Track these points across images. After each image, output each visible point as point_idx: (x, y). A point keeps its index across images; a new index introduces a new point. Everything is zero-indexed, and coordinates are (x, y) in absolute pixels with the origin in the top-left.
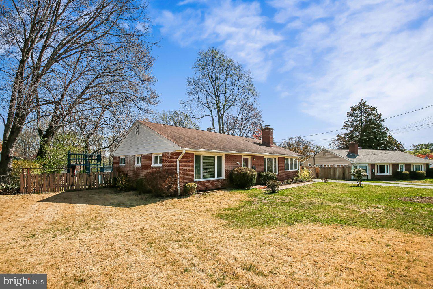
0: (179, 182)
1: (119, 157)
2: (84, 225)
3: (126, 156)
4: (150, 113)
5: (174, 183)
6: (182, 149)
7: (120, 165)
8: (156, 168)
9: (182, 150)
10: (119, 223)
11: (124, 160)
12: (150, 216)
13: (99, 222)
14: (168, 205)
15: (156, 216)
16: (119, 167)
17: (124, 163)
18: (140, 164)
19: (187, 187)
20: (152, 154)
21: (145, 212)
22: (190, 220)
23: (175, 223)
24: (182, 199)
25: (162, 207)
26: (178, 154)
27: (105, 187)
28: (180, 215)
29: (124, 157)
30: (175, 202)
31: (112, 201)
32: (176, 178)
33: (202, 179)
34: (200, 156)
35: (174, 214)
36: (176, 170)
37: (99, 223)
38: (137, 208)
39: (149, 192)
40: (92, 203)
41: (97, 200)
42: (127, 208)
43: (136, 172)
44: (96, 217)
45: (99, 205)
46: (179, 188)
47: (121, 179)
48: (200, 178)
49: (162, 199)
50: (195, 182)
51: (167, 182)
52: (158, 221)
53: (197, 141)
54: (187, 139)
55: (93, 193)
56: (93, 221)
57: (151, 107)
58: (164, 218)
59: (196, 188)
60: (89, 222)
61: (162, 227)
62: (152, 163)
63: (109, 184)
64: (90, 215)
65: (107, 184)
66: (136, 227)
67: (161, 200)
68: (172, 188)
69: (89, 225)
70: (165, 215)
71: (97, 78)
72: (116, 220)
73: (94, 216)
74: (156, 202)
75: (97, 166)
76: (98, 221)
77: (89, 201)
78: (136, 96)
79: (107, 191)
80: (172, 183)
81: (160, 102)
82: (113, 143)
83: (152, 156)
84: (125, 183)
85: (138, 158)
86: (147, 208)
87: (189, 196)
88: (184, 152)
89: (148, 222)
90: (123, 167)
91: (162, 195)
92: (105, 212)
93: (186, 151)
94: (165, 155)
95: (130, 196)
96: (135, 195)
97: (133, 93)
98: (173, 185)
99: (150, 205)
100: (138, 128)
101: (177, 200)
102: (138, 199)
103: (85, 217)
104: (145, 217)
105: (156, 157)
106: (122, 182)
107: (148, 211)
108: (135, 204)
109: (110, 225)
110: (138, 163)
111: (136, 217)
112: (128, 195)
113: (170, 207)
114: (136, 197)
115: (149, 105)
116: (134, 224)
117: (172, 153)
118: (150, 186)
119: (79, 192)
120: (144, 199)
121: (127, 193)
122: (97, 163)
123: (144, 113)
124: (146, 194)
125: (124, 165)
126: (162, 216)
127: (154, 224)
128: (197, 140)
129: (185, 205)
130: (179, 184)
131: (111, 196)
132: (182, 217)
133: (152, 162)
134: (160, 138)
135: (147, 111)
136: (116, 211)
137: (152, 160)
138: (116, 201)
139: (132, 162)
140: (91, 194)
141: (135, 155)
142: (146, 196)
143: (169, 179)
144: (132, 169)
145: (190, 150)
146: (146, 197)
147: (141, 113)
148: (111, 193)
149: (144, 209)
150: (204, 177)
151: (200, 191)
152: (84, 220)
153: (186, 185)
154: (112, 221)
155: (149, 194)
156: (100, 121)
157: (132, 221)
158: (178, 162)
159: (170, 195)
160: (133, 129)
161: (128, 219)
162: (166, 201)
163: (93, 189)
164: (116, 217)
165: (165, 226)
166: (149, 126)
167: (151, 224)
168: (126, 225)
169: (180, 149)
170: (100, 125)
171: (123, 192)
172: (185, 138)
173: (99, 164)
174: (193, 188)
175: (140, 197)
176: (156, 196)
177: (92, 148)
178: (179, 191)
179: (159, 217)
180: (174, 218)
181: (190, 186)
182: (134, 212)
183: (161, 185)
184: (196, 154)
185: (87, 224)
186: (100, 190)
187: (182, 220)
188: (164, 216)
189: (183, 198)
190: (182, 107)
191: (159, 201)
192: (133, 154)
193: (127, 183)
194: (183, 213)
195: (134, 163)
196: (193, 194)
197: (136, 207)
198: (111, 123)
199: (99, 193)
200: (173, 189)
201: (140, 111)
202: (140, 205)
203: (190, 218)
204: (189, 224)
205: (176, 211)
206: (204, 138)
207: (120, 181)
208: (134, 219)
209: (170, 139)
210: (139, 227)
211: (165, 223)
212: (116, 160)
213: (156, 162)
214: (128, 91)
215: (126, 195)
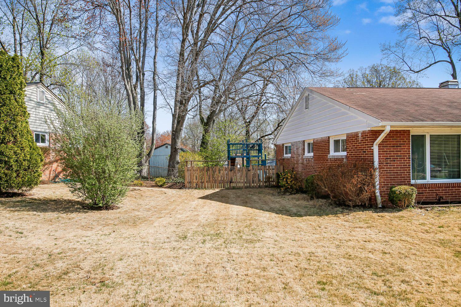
0: (378, 183)
1: (283, 145)
2: (236, 233)
3: (291, 143)
4: (327, 76)
5: (369, 184)
6: (384, 124)
7: (285, 155)
8: (336, 159)
9: (384, 126)
10: (278, 239)
11: (289, 149)
12: (326, 235)
13: (254, 232)
14: (358, 221)
15: (335, 236)
16: (284, 159)
17: (290, 153)
18: (312, 154)
19: (394, 192)
20: (329, 137)
21: (318, 228)
22: (402, 256)
23: (370, 255)
24: (387, 215)
25: (346, 223)
26: (376, 133)
27: (266, 187)
28: (381, 242)
29: (290, 145)
30: (371, 217)
31: (273, 206)
32: (371, 176)
33: (428, 180)
34: (423, 137)
35: (368, 238)
36: (373, 162)
37: (253, 234)
38: (306, 220)
39: (326, 197)
40: (249, 205)
41: (255, 202)
42: (291, 218)
43: (307, 166)
44: (251, 224)
45: (257, 208)
46: (378, 194)
47: (284, 175)
48: (424, 178)
49: (347, 209)
50: (412, 185)
51: (354, 181)
52: (338, 247)
53: (416, 108)
54: (395, 107)
55: (252, 193)
56: (246, 229)
57: (331, 66)
58: (350, 243)
59: (414, 196)
60: (242, 230)
61: (344, 258)
62: (329, 152)
63: (272, 181)
64: (244, 221)
65: (269, 181)
66: (301, 249)
67: (346, 211)
68: (365, 193)
69: (242, 234)
70: (351, 238)
71: (256, 40)
72: (275, 233)
73: (248, 223)
74: (337, 214)
75: (258, 158)
76: (252, 231)
77: (247, 202)
78: (307, 55)
79: (269, 191)
80: (364, 184)
81: (345, 54)
82: (277, 128)
83: (329, 141)
84: (291, 181)
85: (309, 144)
86: (320, 222)
87: (401, 210)
88: (388, 129)
89: (320, 244)
90: (288, 159)
91: (347, 204)
92: (262, 219)
93: (391, 126)
94: (352, 138)
95: (297, 201)
96: (304, 199)
97: (302, 52)
98: (366, 188)
99: (326, 217)
100: (307, 99)
101: (375, 215)
102: (308, 206)
103: (239, 223)
104: (318, 236)
105: (337, 142)
106: (286, 180)
107: (322, 227)
108: (303, 213)
109: (266, 239)
110: (309, 152)
111: (303, 233)
112: (295, 198)
113: (361, 225)
114: (304, 203)
115: (327, 63)
116: (299, 243)
117: (364, 133)
118: (325, 188)
119: (238, 190)
120: (317, 207)
121: (293, 196)
122: (258, 154)
123: (318, 78)
124: (321, 200)
125: (290, 155)
126: (347, 238)
127: (330, 249)
128: (418, 106)
129: (391, 226)
130: (378, 187)
131: (272, 198)
132: (385, 247)
133: (329, 150)
134: (343, 110)
135: (323, 75)
136: (276, 220)
137: (329, 146)
138: (277, 206)
139: (300, 151)
140: (249, 194)
141: (304, 141)
142: (321, 202)
143: (358, 177)
144: (300, 161)
145: (400, 125)
146: (321, 204)
147: (315, 79)
148: (273, 195)
149: (317, 222)
150: (433, 177)
151: (424, 203)
152: (236, 227)
153: (393, 189)
154: (269, 233)
155: (325, 200)
156: (262, 100)
157: (296, 239)
158: (376, 149)
159: (361, 205)
160: (301, 101)
161: (291, 235)
162: (355, 214)
163: (253, 187)
164: (276, 229)
165: (349, 257)
166: (324, 93)
167: (326, 249)
168: (288, 242)
169: (380, 124)
170: (263, 106)
171: (288, 194)
172: (391, 104)
173: (260, 156)
174: (408, 195)
175: (311, 203)
176: (337, 204)
177: (255, 136)
178: (379, 199)
179: (340, 240)
180: (370, 246)
181: (403, 192)
182: (301, 225)
183: (344, 186)
184: (415, 132)
185: (239, 232)
186: (261, 190)
187: (386, 253)
188: (350, 240)
189: (387, 211)
190: (385, 56)
191: (342, 213)
192: (301, 139)
193: (293, 182)
194: (387, 239)
195: (303, 153)
196: (408, 206)
197: (304, 218)
198: (275, 100)
199: (259, 193)
200: (366, 195)
201: (313, 76)
202: (310, 215)
203: (403, 252)
204: (400, 262)
205: (373, 233)
206: (433, 102)
207: (283, 179)
208: (299, 236)
209: (360, 109)
210: (307, 250)
211: (350, 251)
212: (279, 149)
213: (337, 150)
214: (296, 49)
215: (292, 198)
